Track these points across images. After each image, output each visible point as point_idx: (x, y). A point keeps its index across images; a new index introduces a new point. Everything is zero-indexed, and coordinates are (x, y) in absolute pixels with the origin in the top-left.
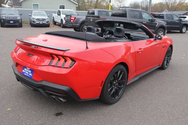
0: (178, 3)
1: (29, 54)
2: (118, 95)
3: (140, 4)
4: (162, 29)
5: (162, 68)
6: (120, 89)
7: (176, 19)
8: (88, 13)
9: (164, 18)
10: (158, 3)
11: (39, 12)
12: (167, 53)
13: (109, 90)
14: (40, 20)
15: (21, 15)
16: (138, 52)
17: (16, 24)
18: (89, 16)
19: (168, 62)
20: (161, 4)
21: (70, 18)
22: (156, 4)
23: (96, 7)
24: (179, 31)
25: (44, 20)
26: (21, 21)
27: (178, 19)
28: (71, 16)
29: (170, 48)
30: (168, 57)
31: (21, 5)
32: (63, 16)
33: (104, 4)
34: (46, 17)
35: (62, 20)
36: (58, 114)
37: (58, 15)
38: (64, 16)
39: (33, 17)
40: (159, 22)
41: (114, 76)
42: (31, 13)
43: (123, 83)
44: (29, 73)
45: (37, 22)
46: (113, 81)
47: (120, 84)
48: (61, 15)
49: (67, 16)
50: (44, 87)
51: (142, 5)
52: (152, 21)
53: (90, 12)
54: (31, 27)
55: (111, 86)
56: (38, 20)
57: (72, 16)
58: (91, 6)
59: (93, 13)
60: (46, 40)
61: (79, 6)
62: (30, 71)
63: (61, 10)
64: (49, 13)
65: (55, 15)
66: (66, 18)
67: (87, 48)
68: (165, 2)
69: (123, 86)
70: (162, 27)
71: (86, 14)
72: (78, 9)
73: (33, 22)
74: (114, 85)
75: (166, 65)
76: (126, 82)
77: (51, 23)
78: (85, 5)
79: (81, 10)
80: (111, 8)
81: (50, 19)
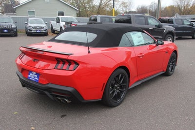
0: (191, 5)
1: (35, 60)
2: (120, 98)
3: (148, 8)
4: (171, 36)
5: (166, 74)
6: (122, 92)
7: (187, 23)
8: (90, 20)
9: (173, 23)
10: (169, 7)
11: (35, 20)
12: (171, 59)
13: (111, 92)
14: (37, 29)
15: (16, 23)
16: (139, 57)
17: (11, 33)
18: (91, 23)
19: (173, 68)
20: (172, 7)
21: (71, 25)
22: (166, 7)
23: (98, 13)
24: (191, 37)
25: (41, 28)
26: (16, 30)
27: (189, 23)
28: (71, 23)
29: (174, 54)
30: (173, 63)
31: (15, 12)
32: (62, 24)
33: (108, 9)
34: (44, 25)
35: (61, 28)
36: (63, 116)
37: (57, 22)
38: (64, 23)
39: (30, 25)
40: (167, 27)
41: (115, 79)
42: (27, 21)
43: (125, 87)
44: (35, 77)
45: (34, 31)
46: (115, 84)
47: (121, 87)
48: (61, 22)
49: (67, 23)
50: (49, 90)
51: (151, 9)
52: (159, 26)
53: (92, 18)
54: (28, 36)
55: (113, 89)
56: (35, 28)
57: (73, 23)
58: (93, 11)
59: (95, 20)
60: (50, 47)
61: (80, 11)
62: (36, 76)
63: (60, 17)
64: (47, 21)
65: (54, 23)
66: (66, 26)
67: (89, 52)
68: (176, 4)
69: (124, 89)
70: (170, 33)
71: (88, 21)
72: (79, 15)
73: (30, 30)
74: (116, 88)
75: (171, 71)
76: (127, 86)
77: (50, 31)
78: (86, 11)
79: (82, 17)
80: (115, 14)
81: (48, 26)
